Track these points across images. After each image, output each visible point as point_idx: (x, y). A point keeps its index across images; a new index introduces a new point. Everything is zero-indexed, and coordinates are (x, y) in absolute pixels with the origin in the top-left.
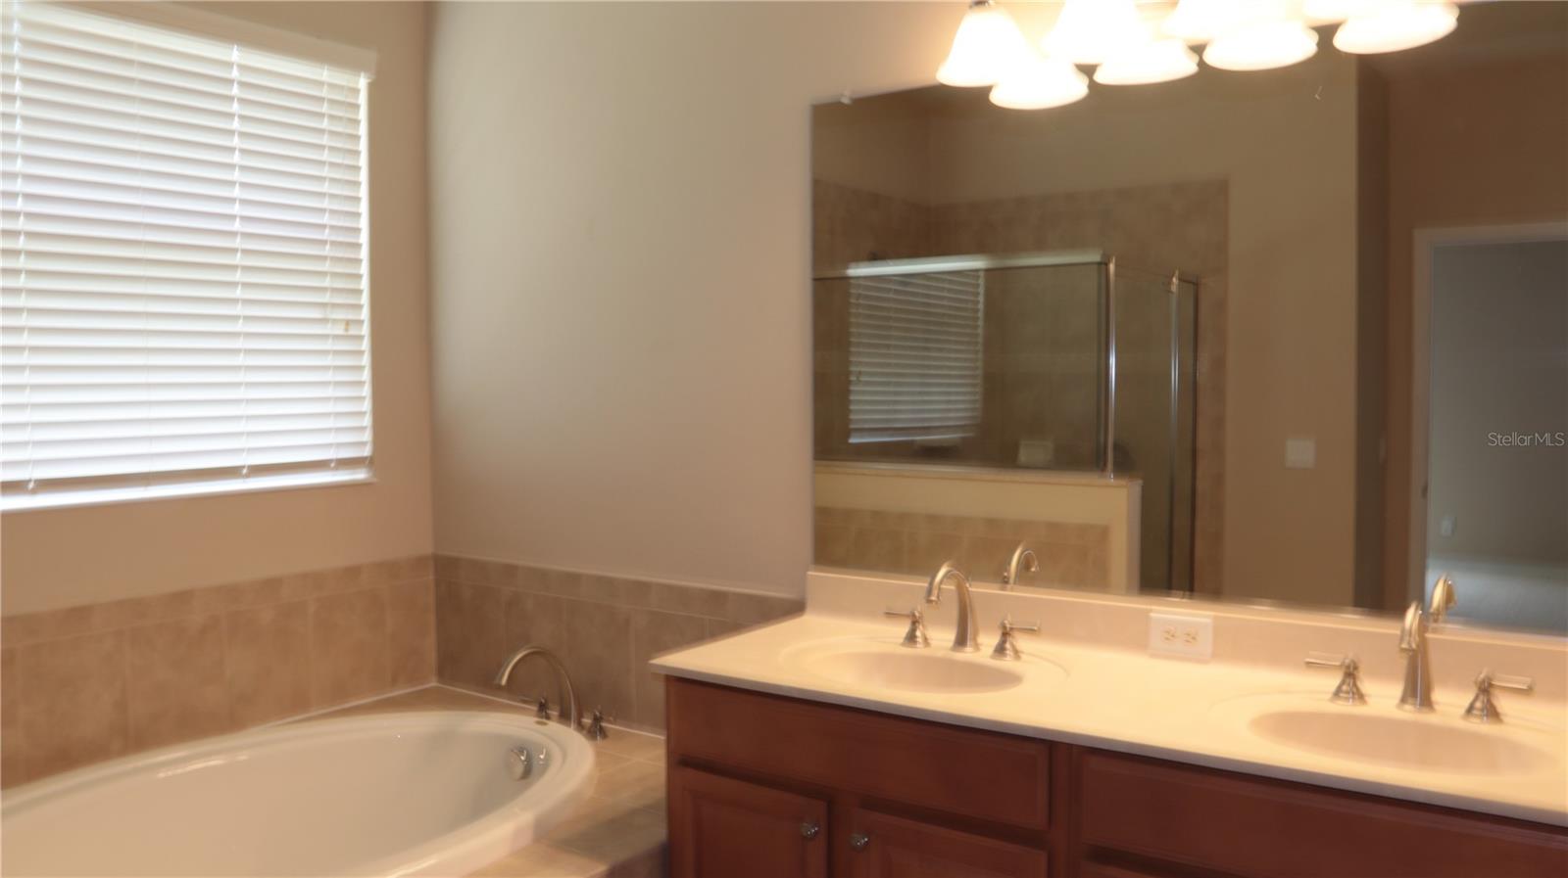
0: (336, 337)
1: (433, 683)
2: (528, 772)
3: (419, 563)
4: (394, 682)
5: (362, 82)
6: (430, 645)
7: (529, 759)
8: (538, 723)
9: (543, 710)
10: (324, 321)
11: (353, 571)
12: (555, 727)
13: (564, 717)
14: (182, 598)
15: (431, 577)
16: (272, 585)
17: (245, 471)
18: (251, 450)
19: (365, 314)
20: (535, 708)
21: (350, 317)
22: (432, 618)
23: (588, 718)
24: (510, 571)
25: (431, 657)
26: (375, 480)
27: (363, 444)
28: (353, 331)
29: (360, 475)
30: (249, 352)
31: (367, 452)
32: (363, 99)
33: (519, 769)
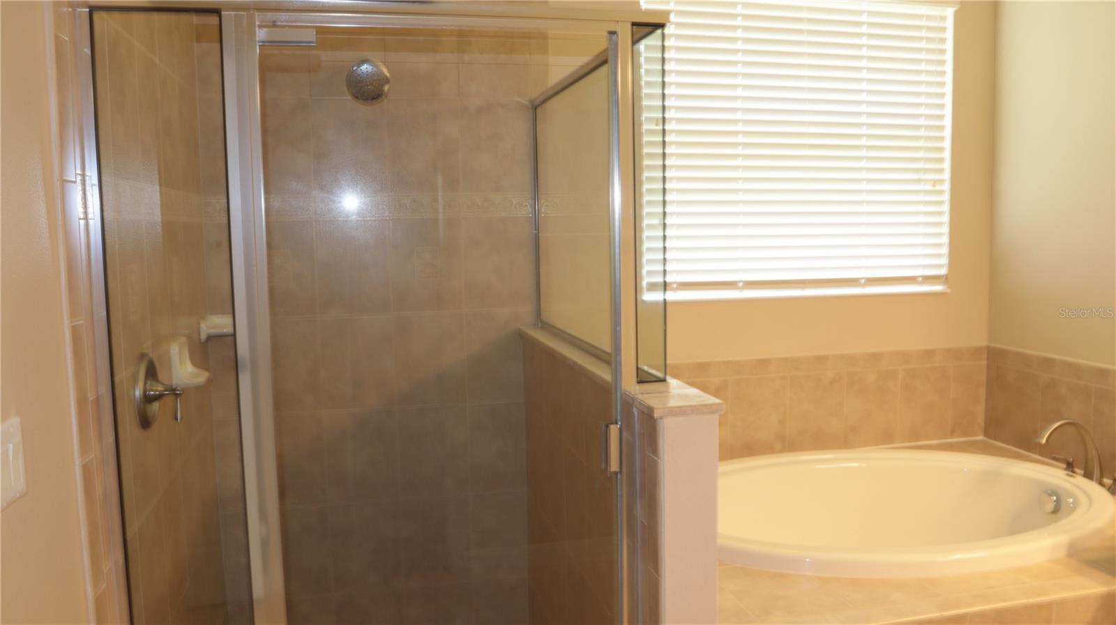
0: (926, 192)
1: (981, 438)
2: (1056, 510)
3: (977, 351)
4: (952, 433)
5: (950, 12)
6: (980, 410)
7: (1058, 502)
8: (1068, 475)
9: (1070, 466)
10: (919, 181)
11: (929, 353)
12: (1080, 480)
13: (1088, 475)
14: (821, 360)
15: (985, 362)
16: (876, 357)
17: (863, 281)
18: (867, 268)
19: (947, 176)
20: (1065, 466)
21: (937, 177)
22: (982, 392)
23: (1109, 479)
24: (1048, 363)
25: (981, 419)
26: (948, 291)
27: (940, 266)
28: (938, 188)
29: (938, 288)
30: (868, 202)
31: (943, 271)
32: (950, 24)
33: (1050, 507)
